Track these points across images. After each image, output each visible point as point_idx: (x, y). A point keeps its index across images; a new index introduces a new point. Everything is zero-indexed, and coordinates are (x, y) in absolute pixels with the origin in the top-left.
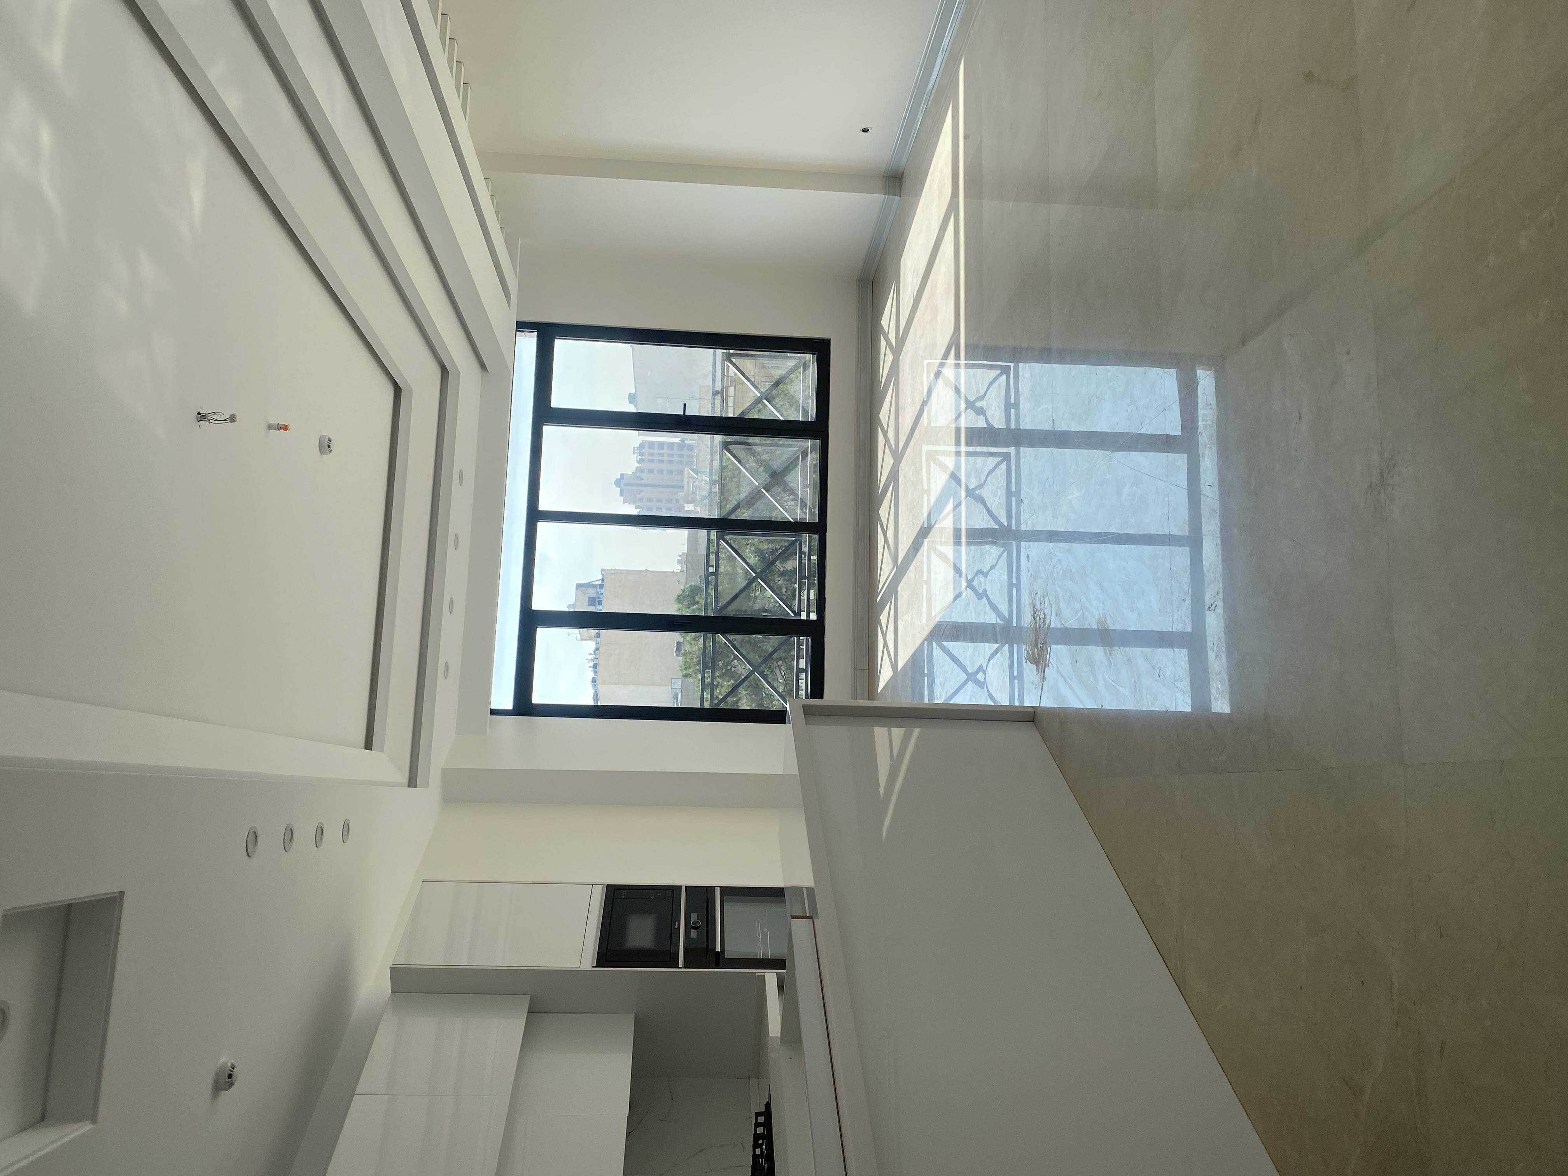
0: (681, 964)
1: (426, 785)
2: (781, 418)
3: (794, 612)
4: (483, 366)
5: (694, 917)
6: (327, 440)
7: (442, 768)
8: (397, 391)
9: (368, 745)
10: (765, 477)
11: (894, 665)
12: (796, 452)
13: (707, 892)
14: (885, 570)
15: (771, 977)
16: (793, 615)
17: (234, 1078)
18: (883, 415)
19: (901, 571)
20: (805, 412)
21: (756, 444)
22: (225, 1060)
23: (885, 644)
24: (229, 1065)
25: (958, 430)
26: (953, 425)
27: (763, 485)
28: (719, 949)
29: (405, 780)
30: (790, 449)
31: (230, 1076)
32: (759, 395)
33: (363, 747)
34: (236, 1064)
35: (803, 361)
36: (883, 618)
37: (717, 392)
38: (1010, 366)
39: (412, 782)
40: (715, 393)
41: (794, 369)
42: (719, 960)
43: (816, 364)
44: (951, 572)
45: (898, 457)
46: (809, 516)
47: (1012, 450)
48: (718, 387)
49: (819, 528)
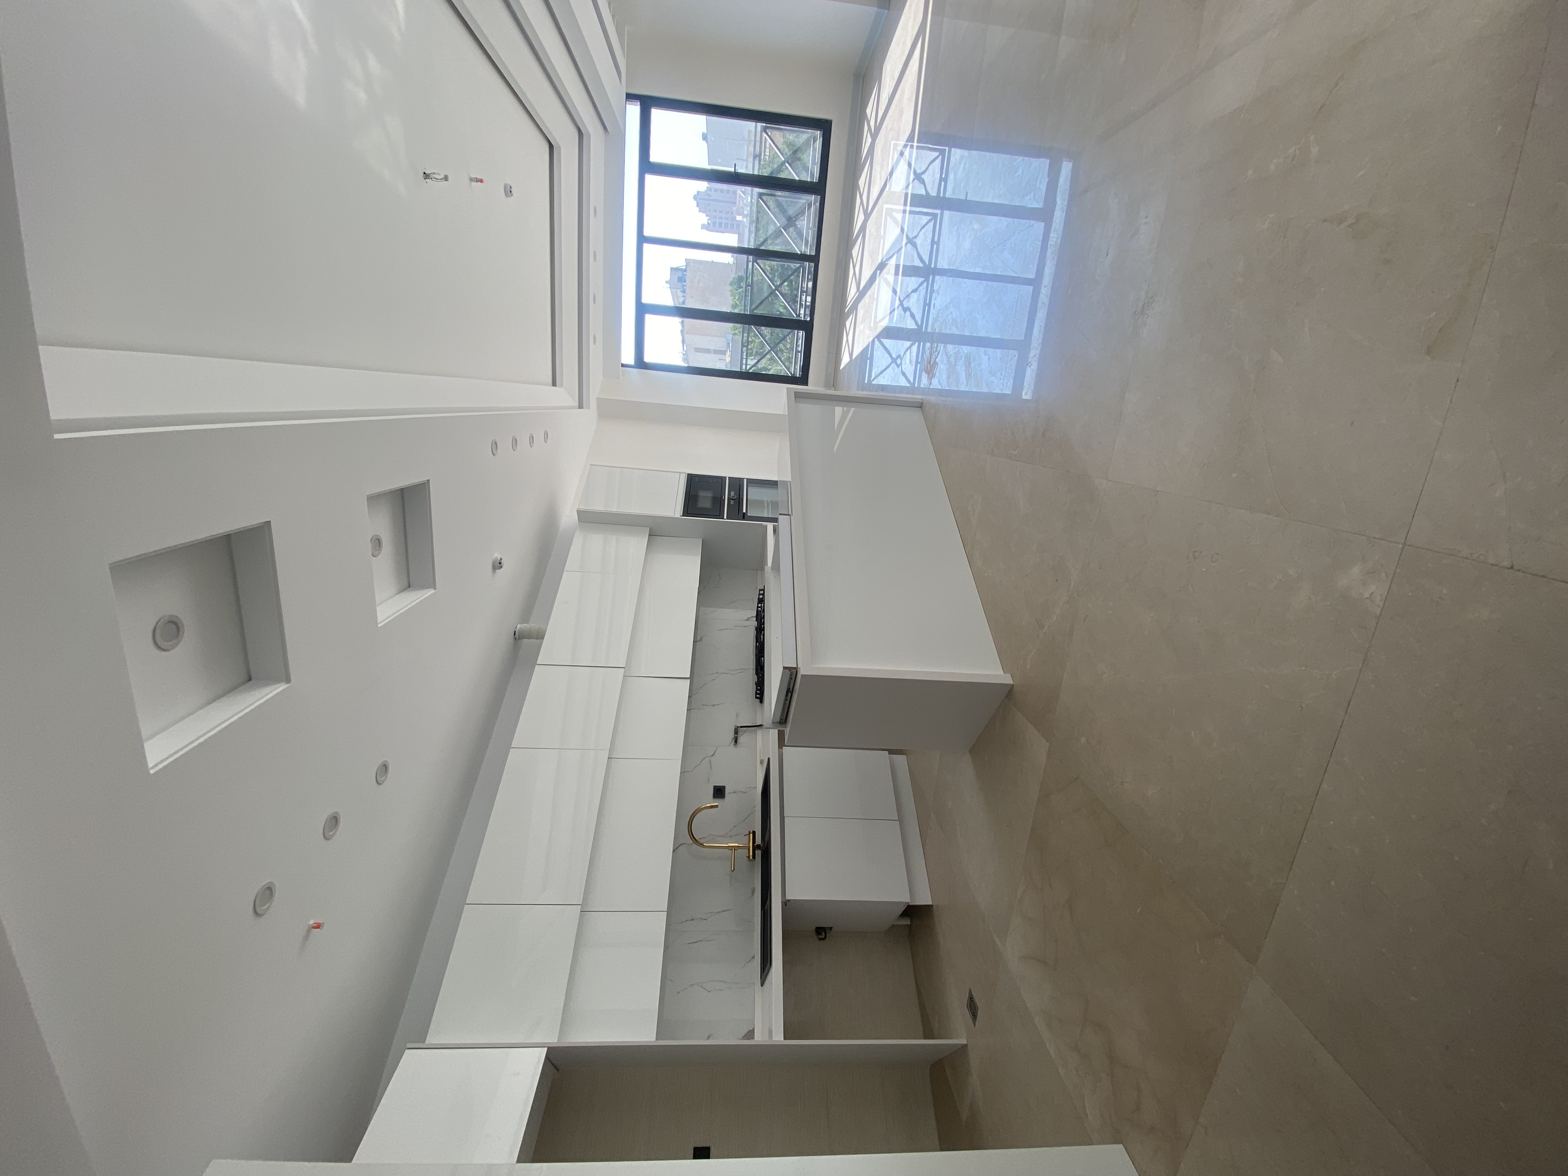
0: (725, 517)
1: (589, 408)
2: (797, 179)
3: (796, 314)
4: (605, 128)
5: (733, 493)
6: (509, 188)
7: (597, 398)
8: (551, 146)
9: (554, 384)
10: (784, 221)
11: (851, 355)
12: (804, 204)
13: (740, 480)
14: (852, 292)
15: (770, 526)
16: (795, 316)
17: (502, 564)
18: (862, 182)
19: (862, 294)
20: (812, 176)
21: (780, 196)
22: (497, 555)
23: (847, 341)
24: (499, 558)
25: (906, 194)
26: (904, 191)
27: (783, 226)
28: (744, 511)
29: (577, 404)
30: (801, 201)
31: (500, 563)
32: (783, 159)
33: (551, 385)
34: (502, 558)
35: (813, 135)
36: (848, 323)
37: (756, 156)
38: (945, 149)
39: (581, 406)
40: (755, 157)
41: (808, 140)
42: (744, 517)
43: (821, 139)
44: (891, 292)
45: (867, 216)
46: (810, 251)
47: (938, 212)
48: (757, 152)
49: (815, 259)
